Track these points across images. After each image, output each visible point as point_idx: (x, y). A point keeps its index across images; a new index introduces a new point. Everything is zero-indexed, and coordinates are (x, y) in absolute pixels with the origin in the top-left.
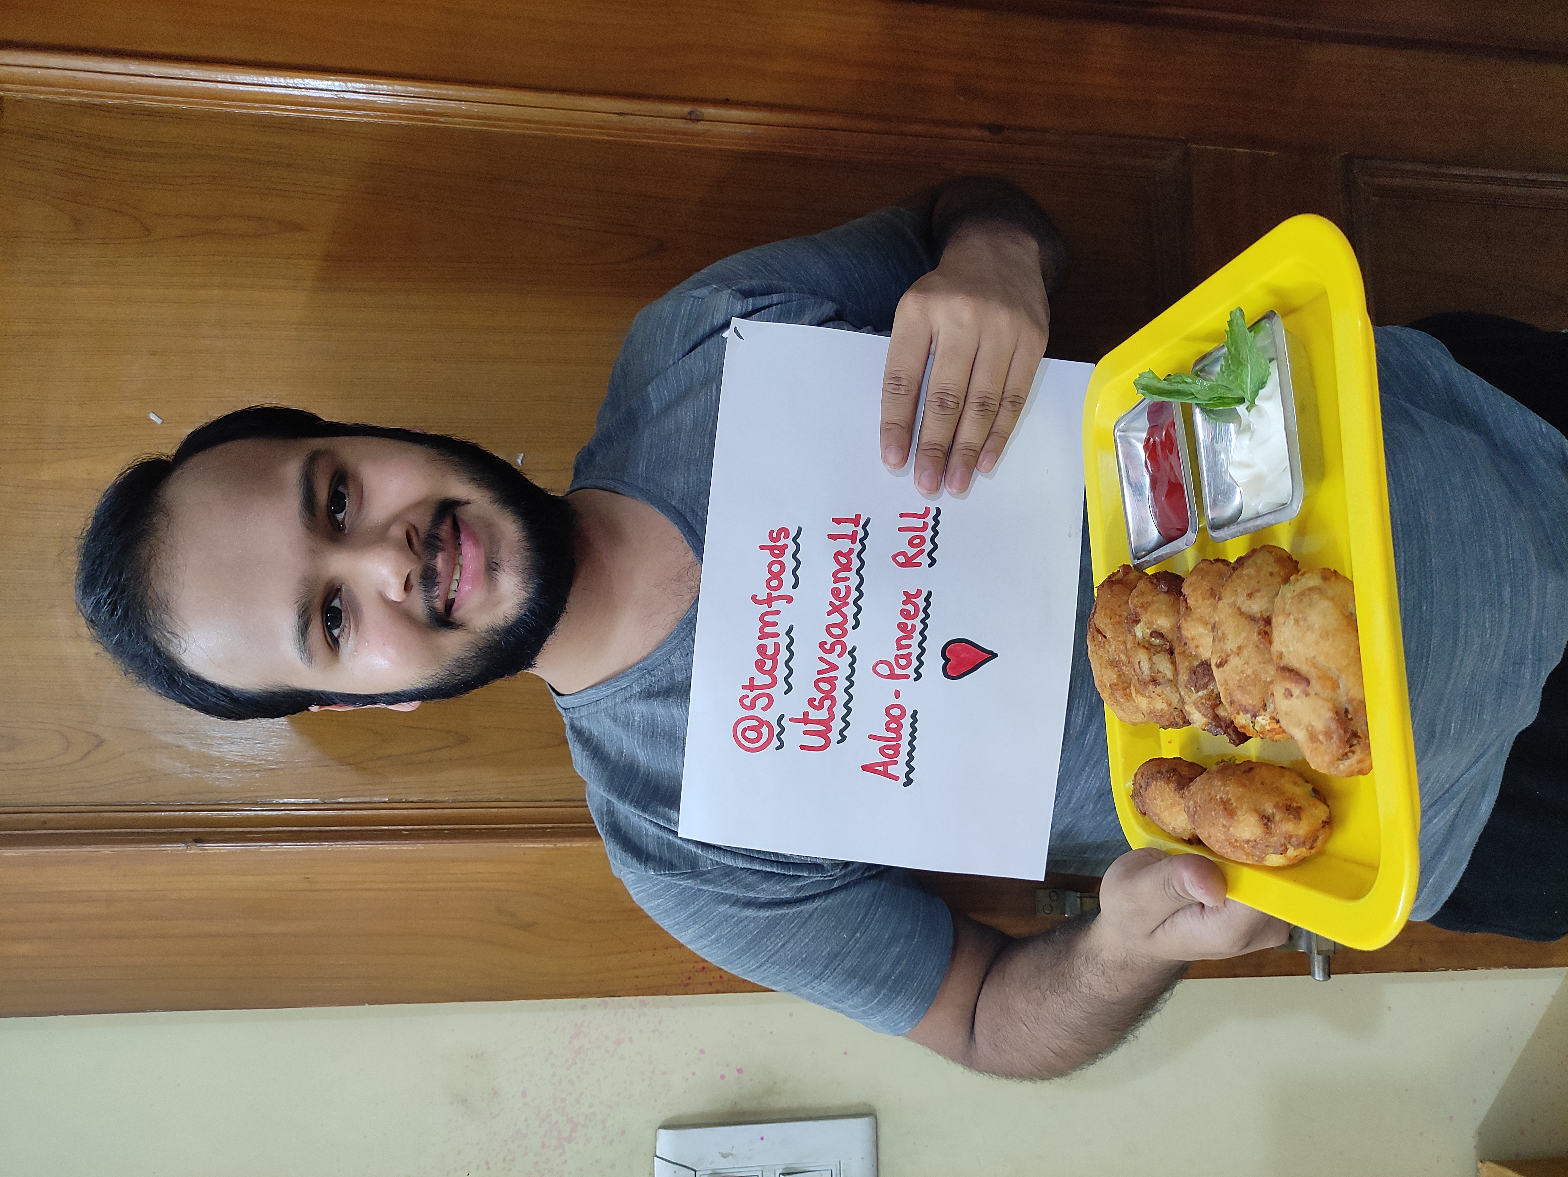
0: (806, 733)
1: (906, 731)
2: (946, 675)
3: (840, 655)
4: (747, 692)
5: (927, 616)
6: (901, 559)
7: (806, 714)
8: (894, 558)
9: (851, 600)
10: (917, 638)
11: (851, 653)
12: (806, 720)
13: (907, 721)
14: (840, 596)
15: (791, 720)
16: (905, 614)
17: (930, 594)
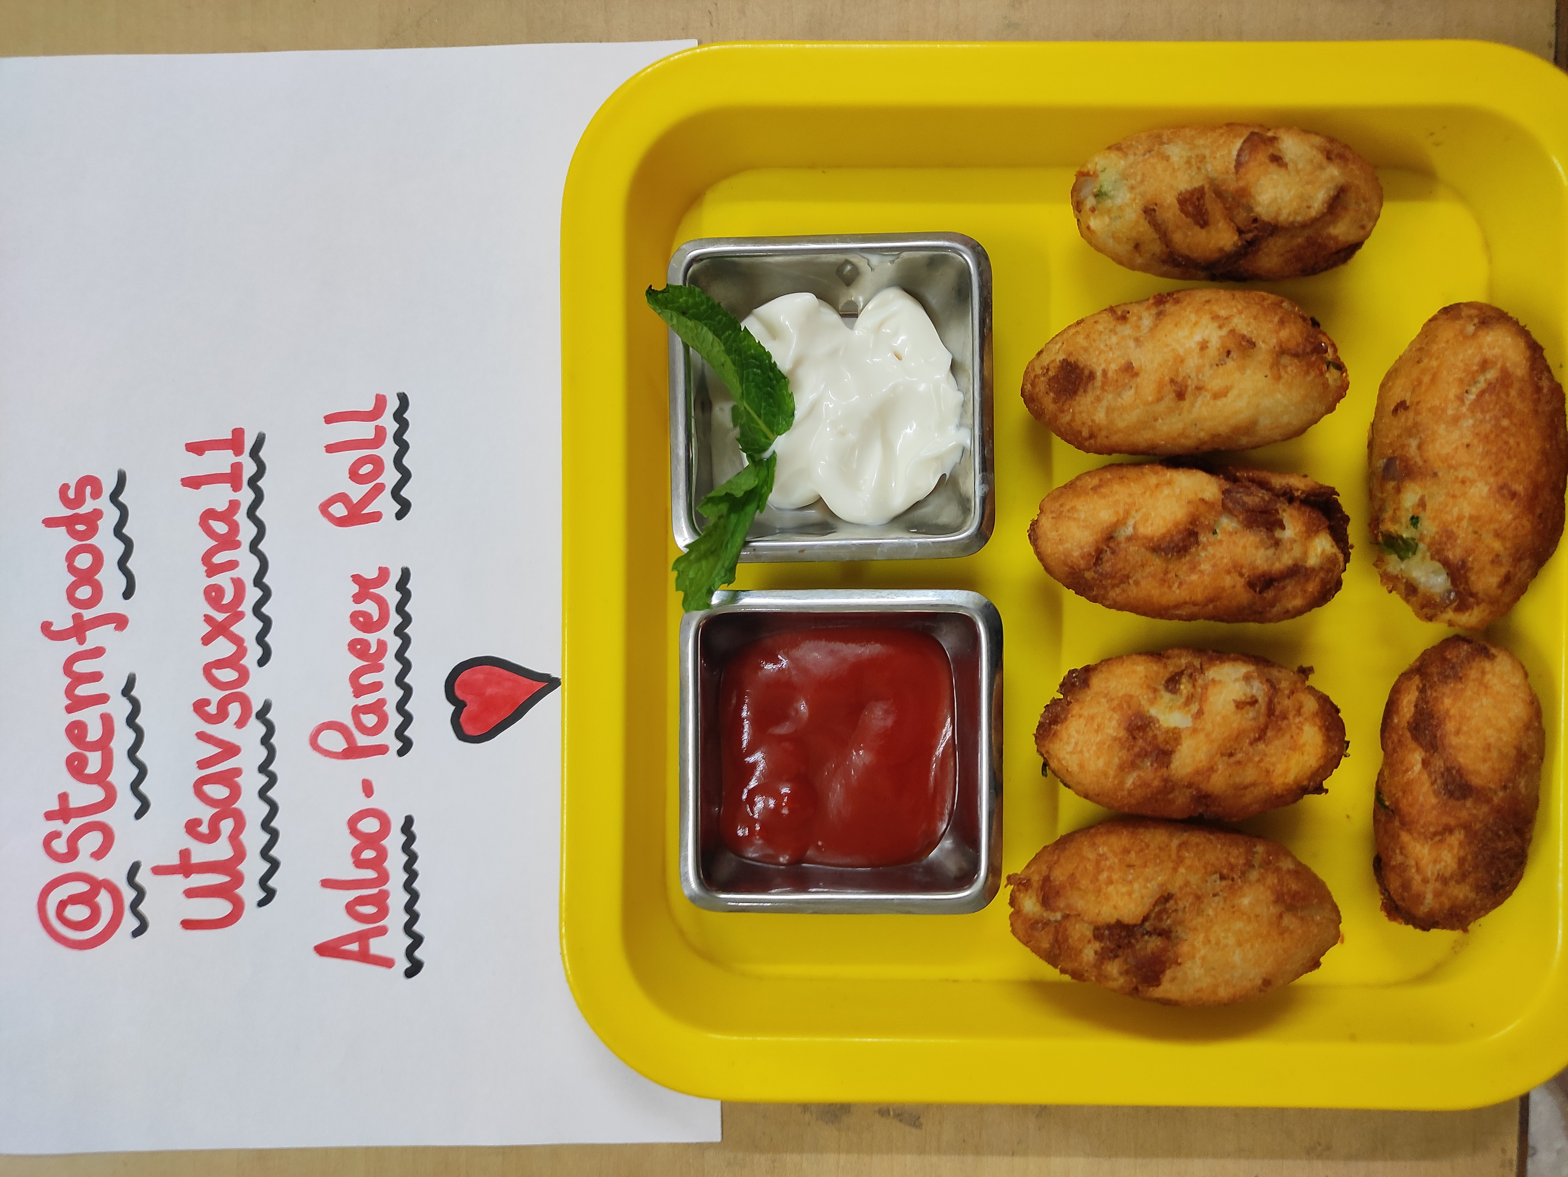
0: (191, 893)
1: (395, 861)
2: (462, 735)
3: (241, 723)
4: (57, 825)
5: (407, 619)
6: (338, 510)
7: (185, 854)
8: (324, 508)
9: (247, 606)
10: (392, 667)
11: (262, 715)
12: (185, 867)
13: (394, 841)
14: (225, 602)
15: (158, 870)
16: (362, 622)
17: (406, 574)
